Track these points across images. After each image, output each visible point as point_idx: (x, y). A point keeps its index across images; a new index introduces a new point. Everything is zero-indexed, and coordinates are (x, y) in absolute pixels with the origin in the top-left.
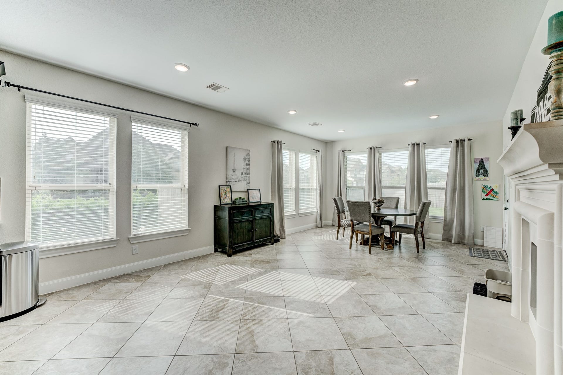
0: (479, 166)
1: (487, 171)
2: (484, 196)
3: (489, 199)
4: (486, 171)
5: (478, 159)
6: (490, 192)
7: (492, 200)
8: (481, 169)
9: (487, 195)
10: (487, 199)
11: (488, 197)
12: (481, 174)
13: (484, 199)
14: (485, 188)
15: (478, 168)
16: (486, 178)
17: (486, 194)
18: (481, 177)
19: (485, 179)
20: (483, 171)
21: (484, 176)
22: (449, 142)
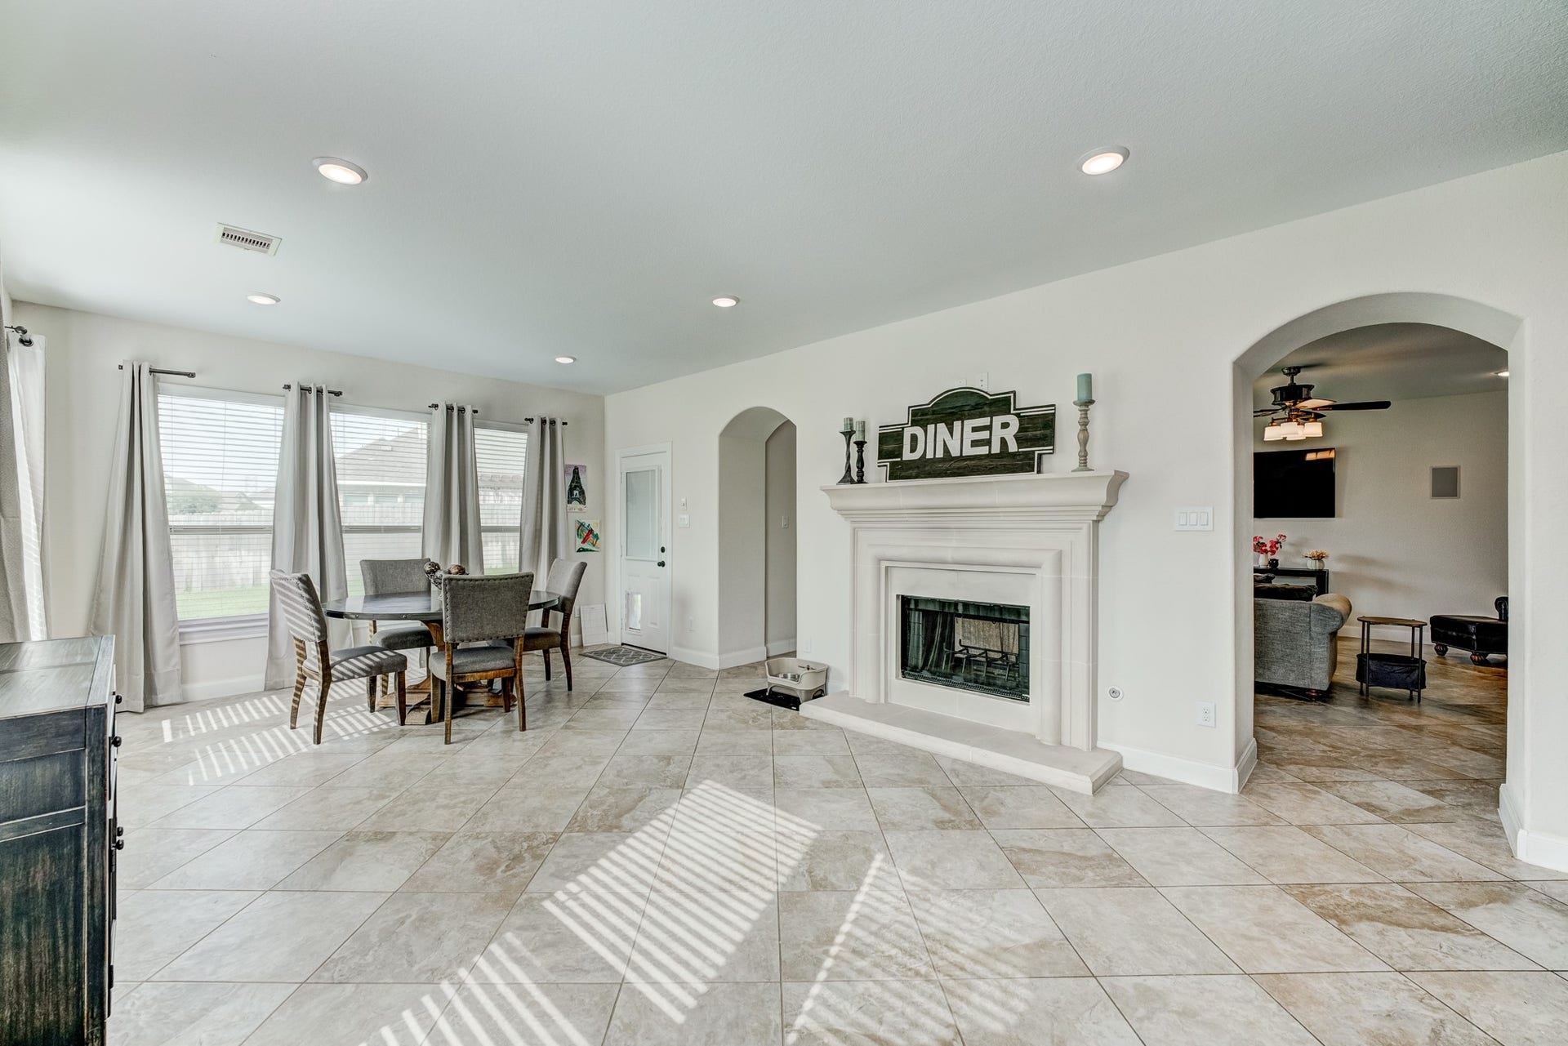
0: (572, 481)
1: (584, 493)
2: (579, 544)
3: (587, 550)
4: (582, 492)
5: (570, 466)
6: (588, 535)
7: (591, 551)
8: (576, 487)
9: (583, 542)
10: (584, 550)
11: (586, 546)
12: (576, 499)
13: (579, 551)
14: (581, 526)
15: (571, 486)
16: (582, 506)
17: (582, 540)
18: (575, 504)
19: (581, 509)
20: (577, 492)
21: (580, 502)
22: (526, 420)
